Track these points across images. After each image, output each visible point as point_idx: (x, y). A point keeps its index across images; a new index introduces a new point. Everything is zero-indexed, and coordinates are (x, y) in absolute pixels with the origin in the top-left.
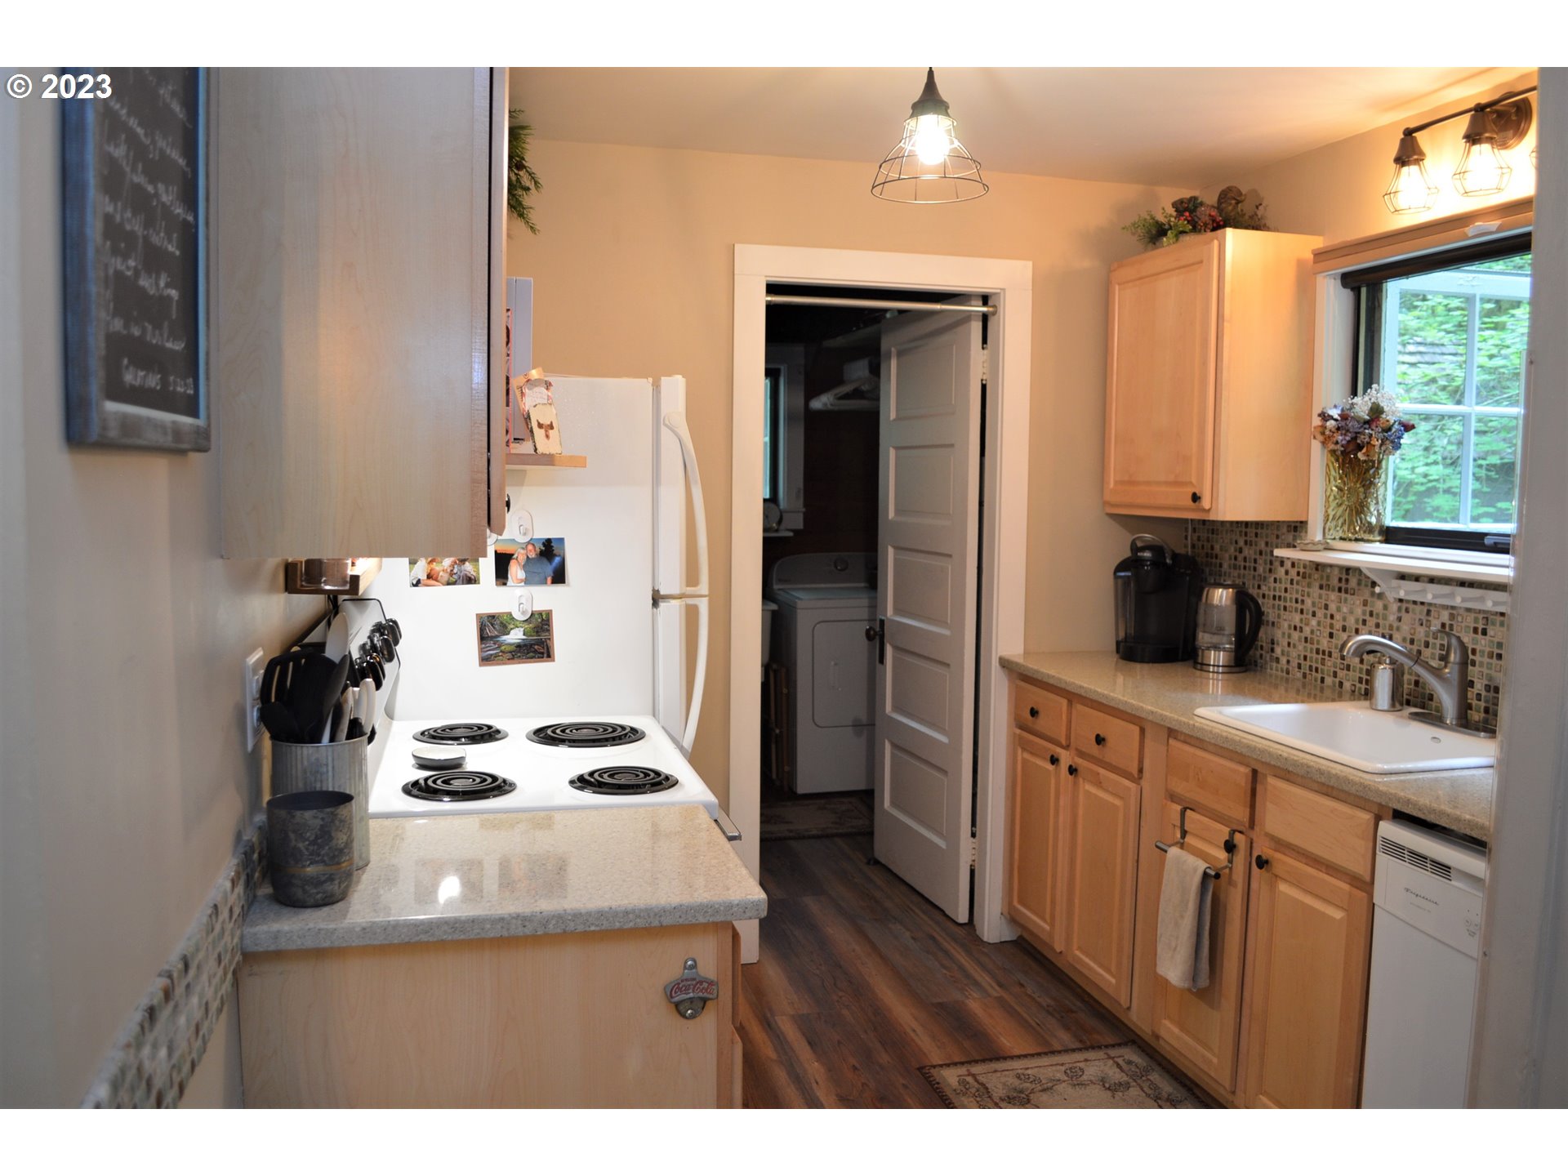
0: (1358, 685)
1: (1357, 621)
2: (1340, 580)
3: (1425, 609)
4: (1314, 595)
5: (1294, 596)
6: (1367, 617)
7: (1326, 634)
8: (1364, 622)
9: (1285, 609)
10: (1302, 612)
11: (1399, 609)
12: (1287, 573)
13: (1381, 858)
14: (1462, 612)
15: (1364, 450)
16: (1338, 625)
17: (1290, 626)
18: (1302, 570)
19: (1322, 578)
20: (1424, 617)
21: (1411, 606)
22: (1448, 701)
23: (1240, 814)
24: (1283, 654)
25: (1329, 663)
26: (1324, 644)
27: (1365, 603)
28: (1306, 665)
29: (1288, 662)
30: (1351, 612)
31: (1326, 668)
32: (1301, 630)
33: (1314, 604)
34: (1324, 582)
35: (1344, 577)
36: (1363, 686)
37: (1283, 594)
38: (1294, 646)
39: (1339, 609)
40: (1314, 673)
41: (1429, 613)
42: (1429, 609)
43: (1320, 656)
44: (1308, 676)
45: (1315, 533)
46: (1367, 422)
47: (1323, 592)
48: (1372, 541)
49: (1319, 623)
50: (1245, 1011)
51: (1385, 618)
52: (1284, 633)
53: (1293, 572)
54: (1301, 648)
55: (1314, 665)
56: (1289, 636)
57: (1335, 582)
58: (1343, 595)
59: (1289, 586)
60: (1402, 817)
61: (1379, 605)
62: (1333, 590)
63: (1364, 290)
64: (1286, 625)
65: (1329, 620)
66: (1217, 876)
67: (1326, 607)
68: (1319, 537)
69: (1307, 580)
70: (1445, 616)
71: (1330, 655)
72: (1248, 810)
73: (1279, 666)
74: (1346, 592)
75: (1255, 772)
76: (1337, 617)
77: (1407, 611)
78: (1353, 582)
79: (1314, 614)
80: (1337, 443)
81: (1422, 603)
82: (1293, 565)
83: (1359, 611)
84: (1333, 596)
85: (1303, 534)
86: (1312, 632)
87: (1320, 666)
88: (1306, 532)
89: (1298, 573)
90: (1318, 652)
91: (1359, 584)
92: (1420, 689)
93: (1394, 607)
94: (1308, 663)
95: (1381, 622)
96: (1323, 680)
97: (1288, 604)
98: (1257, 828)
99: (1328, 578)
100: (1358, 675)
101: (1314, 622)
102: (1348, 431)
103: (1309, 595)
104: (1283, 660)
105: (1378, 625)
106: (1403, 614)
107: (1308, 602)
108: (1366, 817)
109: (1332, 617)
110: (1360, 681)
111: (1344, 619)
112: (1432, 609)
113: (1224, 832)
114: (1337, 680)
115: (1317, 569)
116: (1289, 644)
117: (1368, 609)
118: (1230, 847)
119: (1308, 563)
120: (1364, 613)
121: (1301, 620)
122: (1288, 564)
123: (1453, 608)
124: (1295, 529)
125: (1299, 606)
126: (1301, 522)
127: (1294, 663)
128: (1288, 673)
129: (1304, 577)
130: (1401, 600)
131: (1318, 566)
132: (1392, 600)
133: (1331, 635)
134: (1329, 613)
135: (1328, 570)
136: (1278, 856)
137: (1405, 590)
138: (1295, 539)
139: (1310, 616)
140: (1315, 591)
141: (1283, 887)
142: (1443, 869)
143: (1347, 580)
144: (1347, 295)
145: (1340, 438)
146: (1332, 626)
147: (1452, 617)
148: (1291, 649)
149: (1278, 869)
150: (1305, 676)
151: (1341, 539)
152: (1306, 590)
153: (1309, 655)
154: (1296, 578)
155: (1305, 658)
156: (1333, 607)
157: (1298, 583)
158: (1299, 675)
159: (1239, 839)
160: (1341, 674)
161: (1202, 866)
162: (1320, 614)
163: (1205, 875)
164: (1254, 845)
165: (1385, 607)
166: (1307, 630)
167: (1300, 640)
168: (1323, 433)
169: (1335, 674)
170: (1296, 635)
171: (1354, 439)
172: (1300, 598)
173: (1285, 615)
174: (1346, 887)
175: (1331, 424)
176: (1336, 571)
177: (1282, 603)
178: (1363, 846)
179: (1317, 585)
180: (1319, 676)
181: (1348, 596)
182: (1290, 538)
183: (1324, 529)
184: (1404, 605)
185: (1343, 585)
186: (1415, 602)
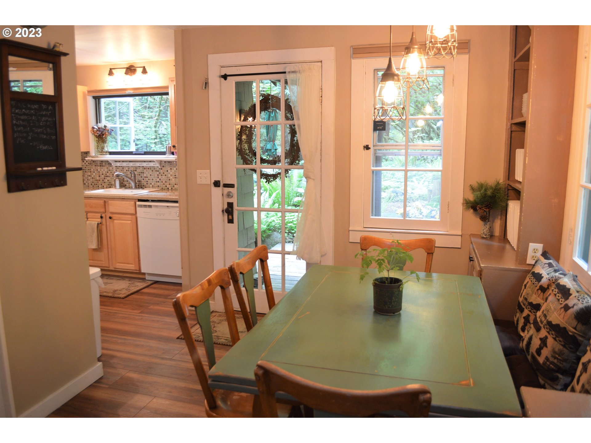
0: (108, 186)
1: (106, 172)
2: (100, 164)
3: (122, 168)
4: (93, 168)
5: (88, 169)
6: (108, 171)
7: (98, 176)
8: (108, 172)
9: (86, 172)
10: (91, 172)
11: (116, 168)
12: (85, 164)
13: (138, 209)
14: (131, 167)
15: (105, 135)
16: (101, 174)
17: (87, 176)
18: (89, 163)
19: (95, 164)
20: (122, 169)
21: (119, 167)
22: (133, 184)
23: (103, 210)
24: (86, 182)
25: (100, 182)
26: (98, 178)
27: (107, 168)
28: (93, 184)
29: (88, 184)
30: (104, 170)
31: (99, 184)
32: (91, 176)
33: (94, 170)
34: (96, 165)
35: (101, 163)
36: (109, 186)
37: (85, 169)
38: (89, 180)
39: (101, 170)
40: (96, 185)
41: (123, 168)
42: (123, 167)
43: (97, 181)
44: (94, 186)
45: (93, 153)
46: (104, 129)
47: (96, 167)
48: (106, 155)
49: (96, 174)
50: (109, 249)
51: (113, 171)
52: (86, 178)
53: (87, 163)
54: (91, 180)
55: (96, 183)
56: (88, 178)
57: (99, 164)
58: (101, 167)
59: (86, 167)
60: (140, 200)
61: (111, 168)
62: (99, 166)
63: (97, 99)
64: (86, 176)
65: (98, 173)
66: (101, 223)
67: (97, 170)
68: (94, 155)
69: (91, 165)
70: (127, 168)
71: (100, 180)
72: (104, 209)
73: (86, 185)
74: (102, 166)
75: (105, 201)
76: (101, 172)
77: (118, 168)
78: (104, 164)
79: (94, 172)
80: (98, 133)
81: (121, 166)
82: (87, 162)
83: (106, 170)
84: (99, 167)
85: (89, 154)
86: (94, 176)
87: (97, 183)
88: (90, 154)
89: (88, 163)
90: (96, 180)
91: (105, 164)
92: (123, 184)
93: (115, 168)
94: (94, 183)
95: (112, 172)
96: (98, 186)
97: (86, 171)
98: (107, 212)
99: (97, 164)
100: (108, 184)
101: (94, 174)
102: (100, 131)
103: (92, 168)
104: (87, 184)
105: (111, 172)
106: (117, 169)
107: (92, 170)
108: (133, 203)
109: (99, 172)
110: (108, 185)
111: (102, 172)
112: (124, 167)
113: (99, 215)
114: (102, 186)
115: (94, 162)
116: (88, 180)
117: (108, 169)
118: (102, 217)
119: (91, 161)
120: (107, 170)
121: (91, 174)
122: (85, 161)
123: (128, 167)
124: (86, 153)
125: (90, 171)
126: (88, 152)
127: (90, 184)
128: (88, 186)
129: (90, 164)
130: (116, 166)
131: (94, 161)
132: (114, 167)
133: (99, 176)
134: (98, 171)
135: (97, 162)
136: (113, 216)
137: (118, 164)
138: (86, 155)
139: (93, 173)
140: (94, 167)
141: (116, 221)
142: (150, 206)
143: (102, 164)
144: (94, 100)
145: (99, 133)
146: (99, 174)
147: (129, 168)
148: (88, 181)
149: (114, 218)
150: (93, 186)
151: (100, 155)
152: (91, 167)
153: (94, 181)
154: (88, 165)
155: (93, 182)
156: (99, 170)
157: (89, 166)
158: (92, 186)
159: (103, 215)
160: (103, 184)
161: (97, 223)
162: (96, 172)
163: (98, 224)
164: (107, 216)
165: (112, 168)
166: (93, 176)
167: (91, 178)
168: (94, 132)
169: (101, 185)
170: (89, 177)
171: (102, 133)
172: (90, 169)
173: (86, 173)
174: (130, 216)
175: (95, 129)
176: (99, 162)
177: (85, 171)
178: (133, 208)
179: (94, 165)
180: (97, 186)
181: (103, 167)
182: (85, 155)
183: (95, 153)
184: (117, 167)
185: (101, 165)
186: (120, 167)
